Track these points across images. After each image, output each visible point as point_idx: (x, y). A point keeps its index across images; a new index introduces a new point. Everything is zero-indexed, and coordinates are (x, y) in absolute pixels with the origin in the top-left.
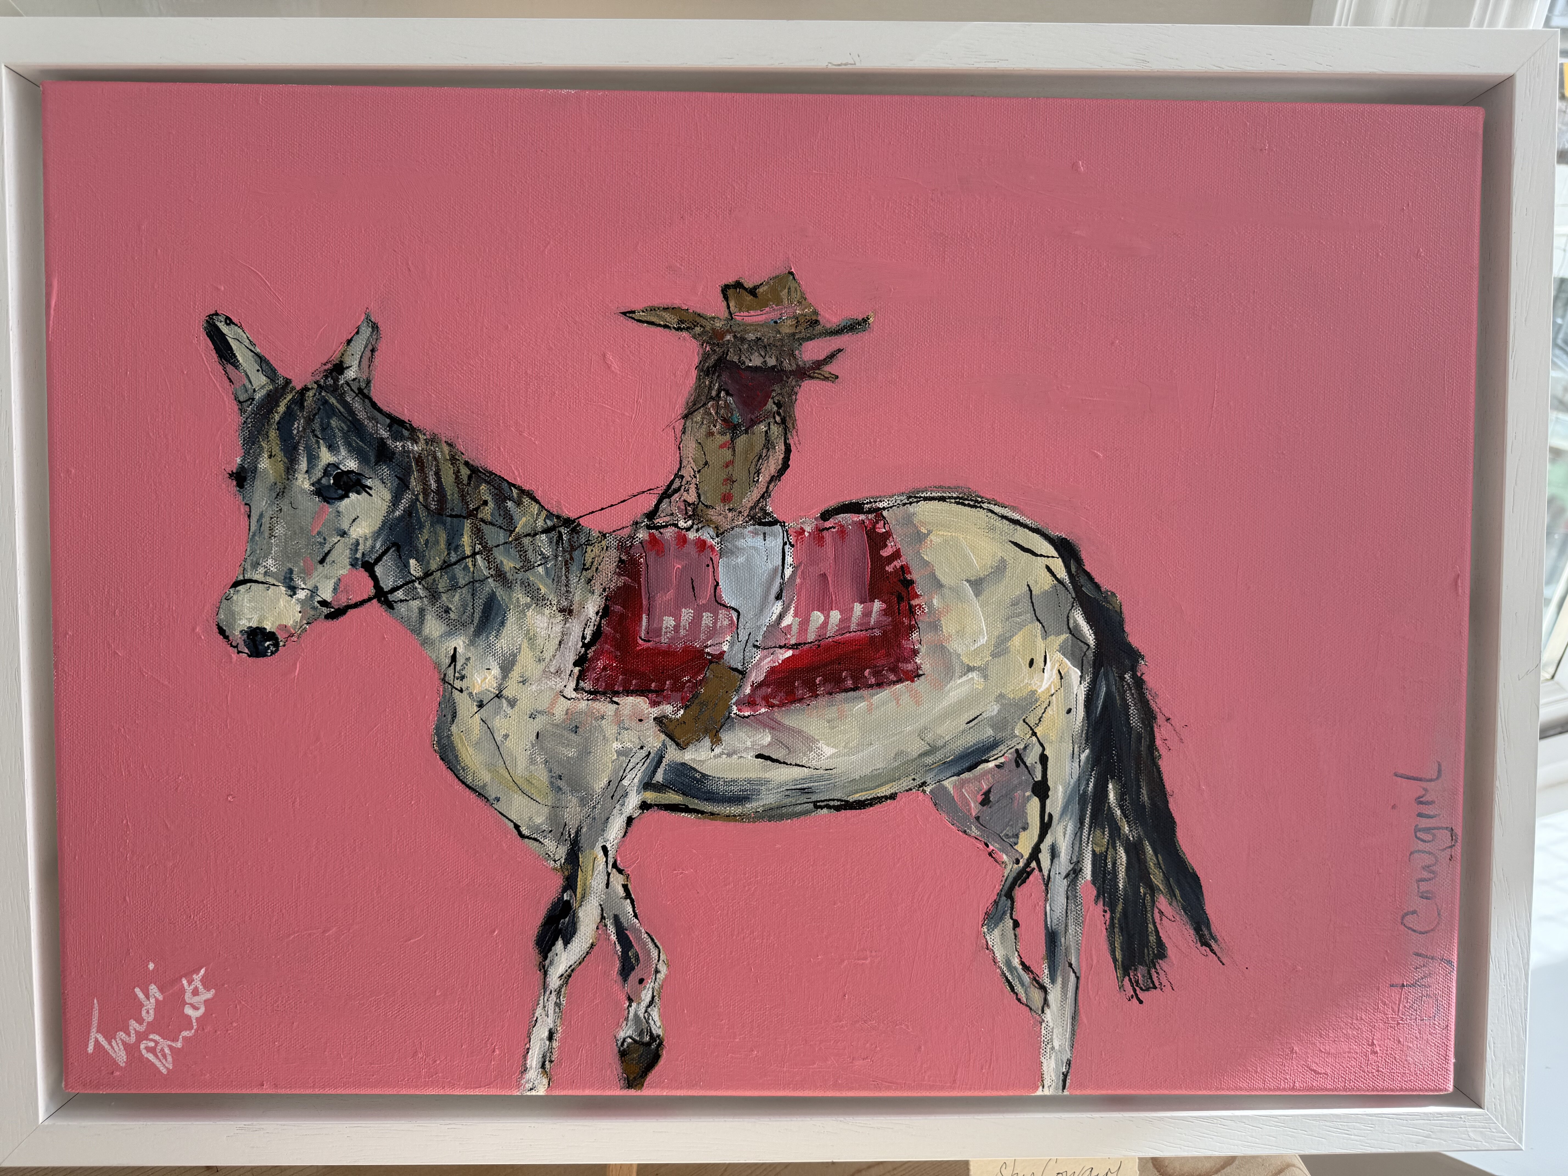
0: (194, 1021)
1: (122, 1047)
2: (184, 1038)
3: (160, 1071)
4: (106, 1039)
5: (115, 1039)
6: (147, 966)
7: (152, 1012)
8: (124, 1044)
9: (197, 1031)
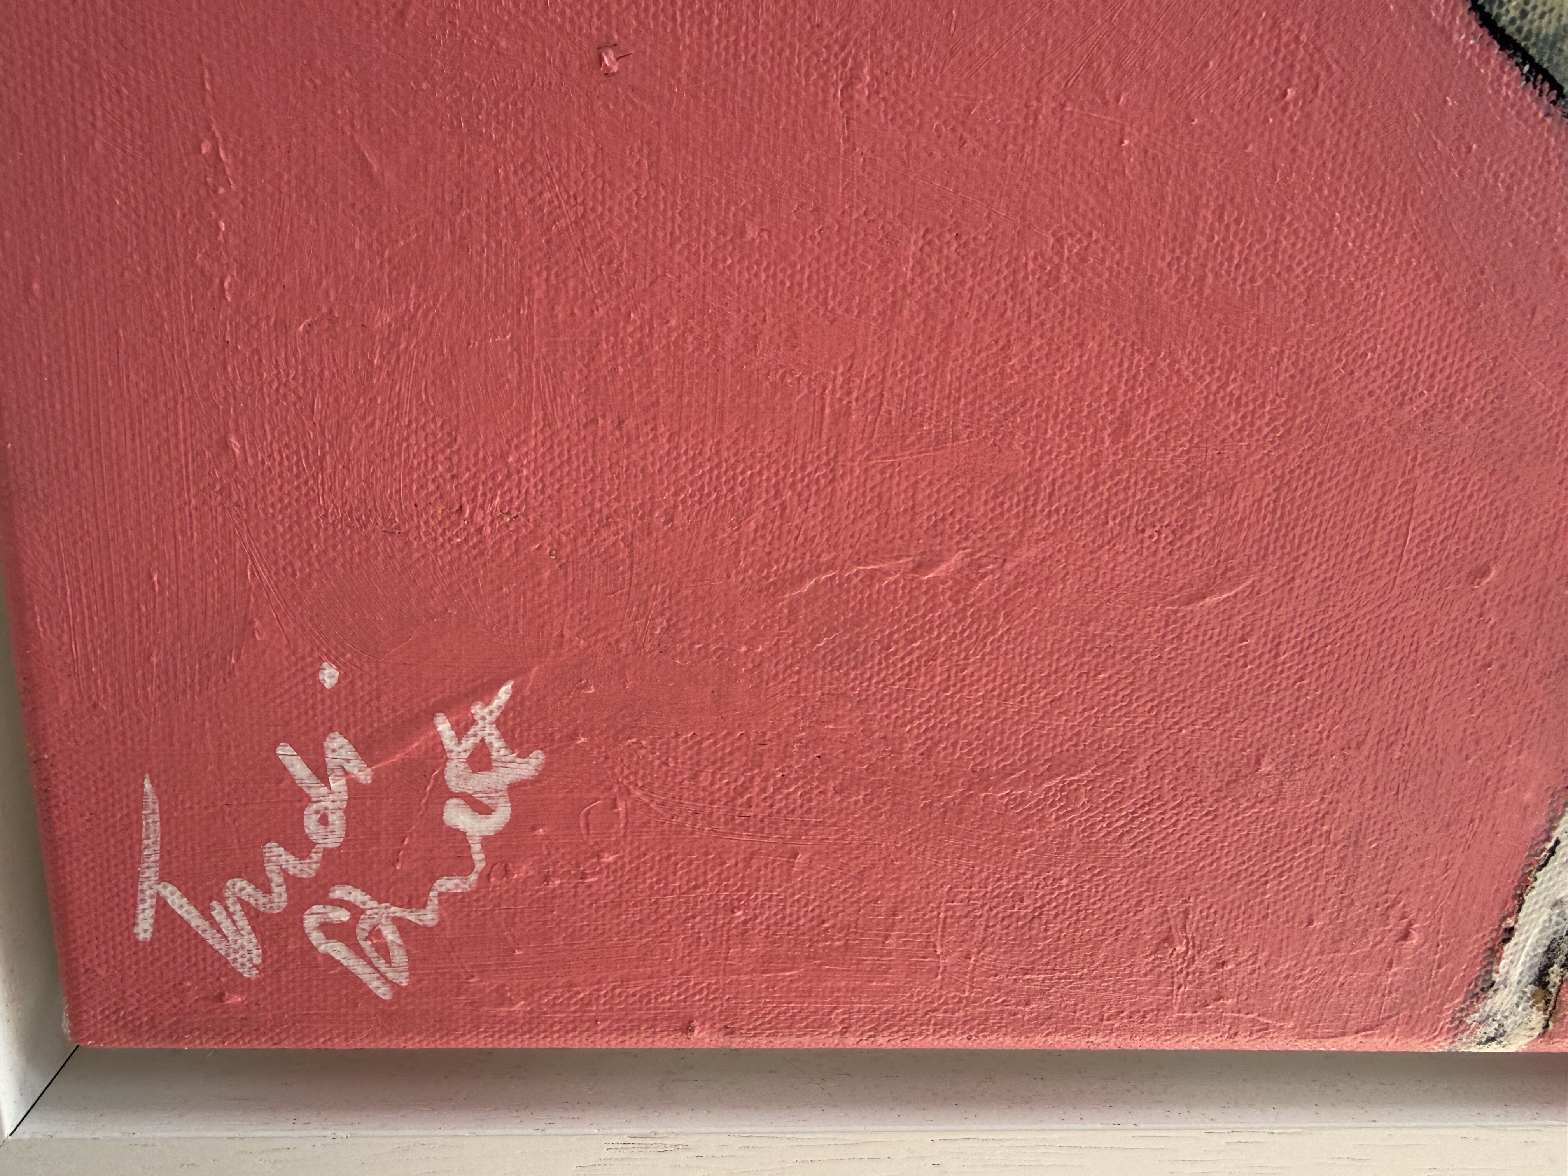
0: (476, 847)
1: (243, 923)
2: (446, 898)
3: (370, 991)
4: (193, 901)
5: (222, 900)
6: (315, 674)
7: (337, 820)
8: (252, 914)
9: (485, 877)
